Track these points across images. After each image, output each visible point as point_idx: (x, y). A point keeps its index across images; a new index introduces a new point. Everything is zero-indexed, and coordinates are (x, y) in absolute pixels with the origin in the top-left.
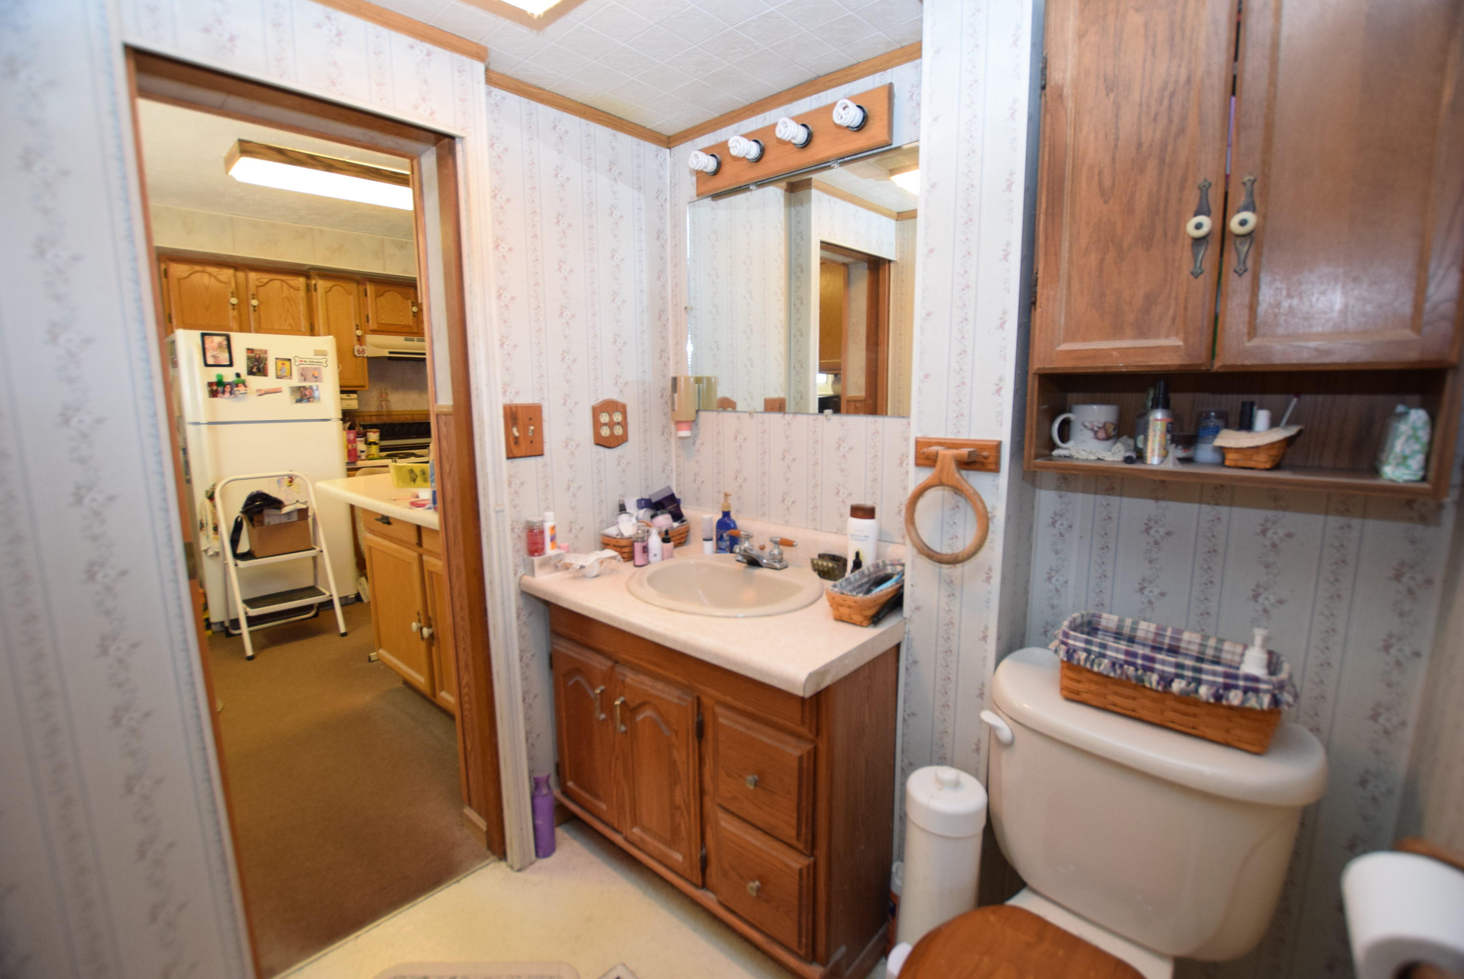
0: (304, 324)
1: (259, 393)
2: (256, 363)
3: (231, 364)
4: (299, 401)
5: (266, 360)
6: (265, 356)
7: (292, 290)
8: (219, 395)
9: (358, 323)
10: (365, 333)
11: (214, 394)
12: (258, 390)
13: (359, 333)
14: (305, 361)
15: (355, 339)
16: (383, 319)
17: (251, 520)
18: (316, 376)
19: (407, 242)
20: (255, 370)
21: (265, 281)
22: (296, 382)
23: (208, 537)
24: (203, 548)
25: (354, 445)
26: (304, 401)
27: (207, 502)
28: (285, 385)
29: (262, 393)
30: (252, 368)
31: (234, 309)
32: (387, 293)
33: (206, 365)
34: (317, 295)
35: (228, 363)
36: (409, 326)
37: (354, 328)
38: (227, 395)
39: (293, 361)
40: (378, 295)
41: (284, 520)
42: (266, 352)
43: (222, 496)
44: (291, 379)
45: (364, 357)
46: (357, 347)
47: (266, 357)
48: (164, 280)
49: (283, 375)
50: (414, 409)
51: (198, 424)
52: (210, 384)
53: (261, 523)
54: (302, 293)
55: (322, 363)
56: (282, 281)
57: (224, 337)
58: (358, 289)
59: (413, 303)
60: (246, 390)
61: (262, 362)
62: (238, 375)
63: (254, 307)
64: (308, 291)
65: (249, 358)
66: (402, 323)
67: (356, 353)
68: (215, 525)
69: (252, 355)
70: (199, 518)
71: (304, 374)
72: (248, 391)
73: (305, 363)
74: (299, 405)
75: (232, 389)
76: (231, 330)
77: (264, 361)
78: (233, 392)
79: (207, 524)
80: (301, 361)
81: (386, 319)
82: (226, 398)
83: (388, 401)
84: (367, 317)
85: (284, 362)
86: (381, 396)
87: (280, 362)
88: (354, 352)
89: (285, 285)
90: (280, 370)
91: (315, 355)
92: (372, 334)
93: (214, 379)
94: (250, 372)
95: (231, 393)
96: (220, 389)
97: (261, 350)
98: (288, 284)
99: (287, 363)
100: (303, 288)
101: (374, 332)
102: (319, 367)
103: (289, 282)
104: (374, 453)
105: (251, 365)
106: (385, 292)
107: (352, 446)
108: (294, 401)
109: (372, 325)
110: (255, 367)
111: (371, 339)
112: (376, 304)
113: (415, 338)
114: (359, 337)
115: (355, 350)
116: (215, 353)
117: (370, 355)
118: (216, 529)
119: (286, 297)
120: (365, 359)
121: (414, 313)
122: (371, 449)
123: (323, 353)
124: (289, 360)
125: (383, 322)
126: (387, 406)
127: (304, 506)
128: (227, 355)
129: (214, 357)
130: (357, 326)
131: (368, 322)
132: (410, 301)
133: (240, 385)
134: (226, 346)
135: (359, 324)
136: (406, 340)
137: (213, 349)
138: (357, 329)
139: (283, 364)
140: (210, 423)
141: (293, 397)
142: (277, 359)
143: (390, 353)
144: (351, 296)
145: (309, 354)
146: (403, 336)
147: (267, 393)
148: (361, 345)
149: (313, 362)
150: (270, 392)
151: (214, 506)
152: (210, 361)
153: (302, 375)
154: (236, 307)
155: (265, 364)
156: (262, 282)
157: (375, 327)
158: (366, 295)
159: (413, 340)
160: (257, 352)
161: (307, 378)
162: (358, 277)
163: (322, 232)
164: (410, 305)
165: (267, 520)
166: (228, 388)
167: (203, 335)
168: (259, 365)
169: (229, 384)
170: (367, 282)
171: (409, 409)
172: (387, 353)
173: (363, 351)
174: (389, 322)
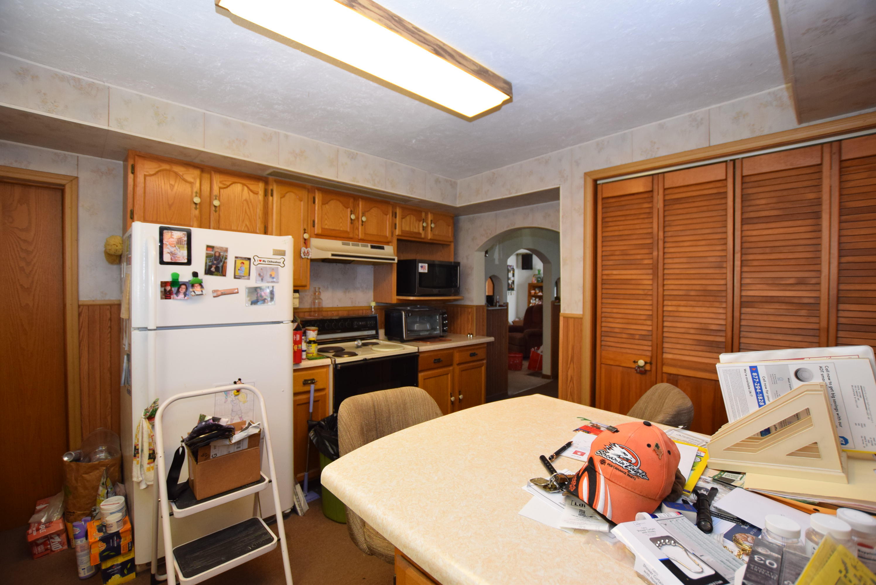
0: (259, 225)
1: (215, 295)
2: (215, 262)
3: (189, 262)
4: (254, 303)
5: (226, 258)
6: (226, 254)
7: (251, 194)
8: (172, 296)
9: (305, 227)
10: (311, 237)
11: (166, 295)
12: (214, 291)
13: (306, 236)
14: (264, 261)
15: (302, 241)
16: (326, 224)
17: (195, 455)
18: (273, 276)
19: (357, 154)
20: (213, 269)
21: (228, 183)
22: (253, 282)
23: (142, 466)
24: (135, 479)
25: (300, 346)
26: (259, 303)
27: (146, 424)
28: (242, 285)
29: (218, 294)
30: (210, 267)
31: (196, 208)
32: (331, 202)
33: (162, 262)
34: (273, 200)
35: (186, 261)
36: (346, 232)
37: (302, 231)
38: (181, 296)
39: (252, 260)
40: (324, 203)
41: (233, 450)
42: (226, 250)
43: (162, 417)
44: (249, 279)
45: (308, 259)
46: (303, 249)
47: (227, 256)
48: (131, 176)
49: (242, 275)
50: (339, 306)
51: (146, 329)
52: (164, 284)
53: (207, 456)
54: (261, 197)
55: (280, 263)
56: (244, 185)
57: (185, 233)
58: (308, 195)
59: (351, 211)
60: (202, 291)
61: (221, 261)
62: (195, 274)
63: (215, 207)
64: (266, 196)
65: (208, 256)
66: (341, 229)
67: (302, 255)
68: (151, 452)
69: (213, 253)
70: (134, 442)
71: (262, 274)
72: (204, 293)
73: (264, 263)
74: (254, 307)
75: (187, 289)
76: (192, 227)
77: (223, 260)
78: (187, 293)
79: (142, 450)
80: (260, 261)
81: (329, 224)
82: (180, 300)
83: (321, 299)
84: (314, 222)
85: (244, 261)
86: (315, 294)
87: (239, 262)
88: (301, 253)
89: (246, 188)
90: (239, 270)
91: (274, 255)
92: (316, 238)
93: (169, 279)
94: (208, 272)
95: (185, 294)
96: (174, 290)
97: (221, 248)
98: (248, 187)
99: (247, 263)
100: (261, 193)
101: (318, 236)
102: (278, 268)
103: (249, 186)
104: (313, 352)
105: (210, 264)
106: (330, 200)
107: (298, 347)
108: (250, 303)
109: (317, 230)
110: (214, 266)
111: (315, 242)
112: (322, 210)
113: (351, 243)
114: (305, 240)
115: (302, 252)
116: (173, 249)
117: (314, 257)
118: (152, 456)
119: (246, 200)
120: (309, 261)
121: (351, 219)
122: (311, 347)
123: (282, 253)
124: (249, 259)
125: (326, 227)
126: (319, 303)
127: (256, 431)
128: (185, 252)
129: (172, 254)
130: (305, 230)
131: (314, 226)
132: (349, 210)
133: (196, 285)
134: (186, 242)
135: (306, 229)
136: (343, 244)
137: (170, 244)
138: (305, 233)
139: (243, 263)
140: (159, 328)
141: (249, 298)
142: (236, 257)
143: (333, 255)
144: (302, 203)
145: (268, 254)
146: (340, 240)
147: (223, 294)
148: (306, 248)
149: (272, 262)
150: (226, 293)
151: (153, 426)
152: (167, 258)
153: (260, 275)
154: (198, 206)
155: (225, 263)
156: (224, 184)
157: (320, 232)
158: (314, 202)
159: (349, 245)
160: (216, 250)
161: (264, 279)
162: (309, 185)
163: (287, 136)
164: (349, 213)
165: (213, 452)
166: (183, 289)
167: (162, 231)
168: (219, 263)
169: (184, 284)
170: (316, 191)
171: (335, 306)
172: (330, 255)
173: (308, 253)
174: (331, 228)
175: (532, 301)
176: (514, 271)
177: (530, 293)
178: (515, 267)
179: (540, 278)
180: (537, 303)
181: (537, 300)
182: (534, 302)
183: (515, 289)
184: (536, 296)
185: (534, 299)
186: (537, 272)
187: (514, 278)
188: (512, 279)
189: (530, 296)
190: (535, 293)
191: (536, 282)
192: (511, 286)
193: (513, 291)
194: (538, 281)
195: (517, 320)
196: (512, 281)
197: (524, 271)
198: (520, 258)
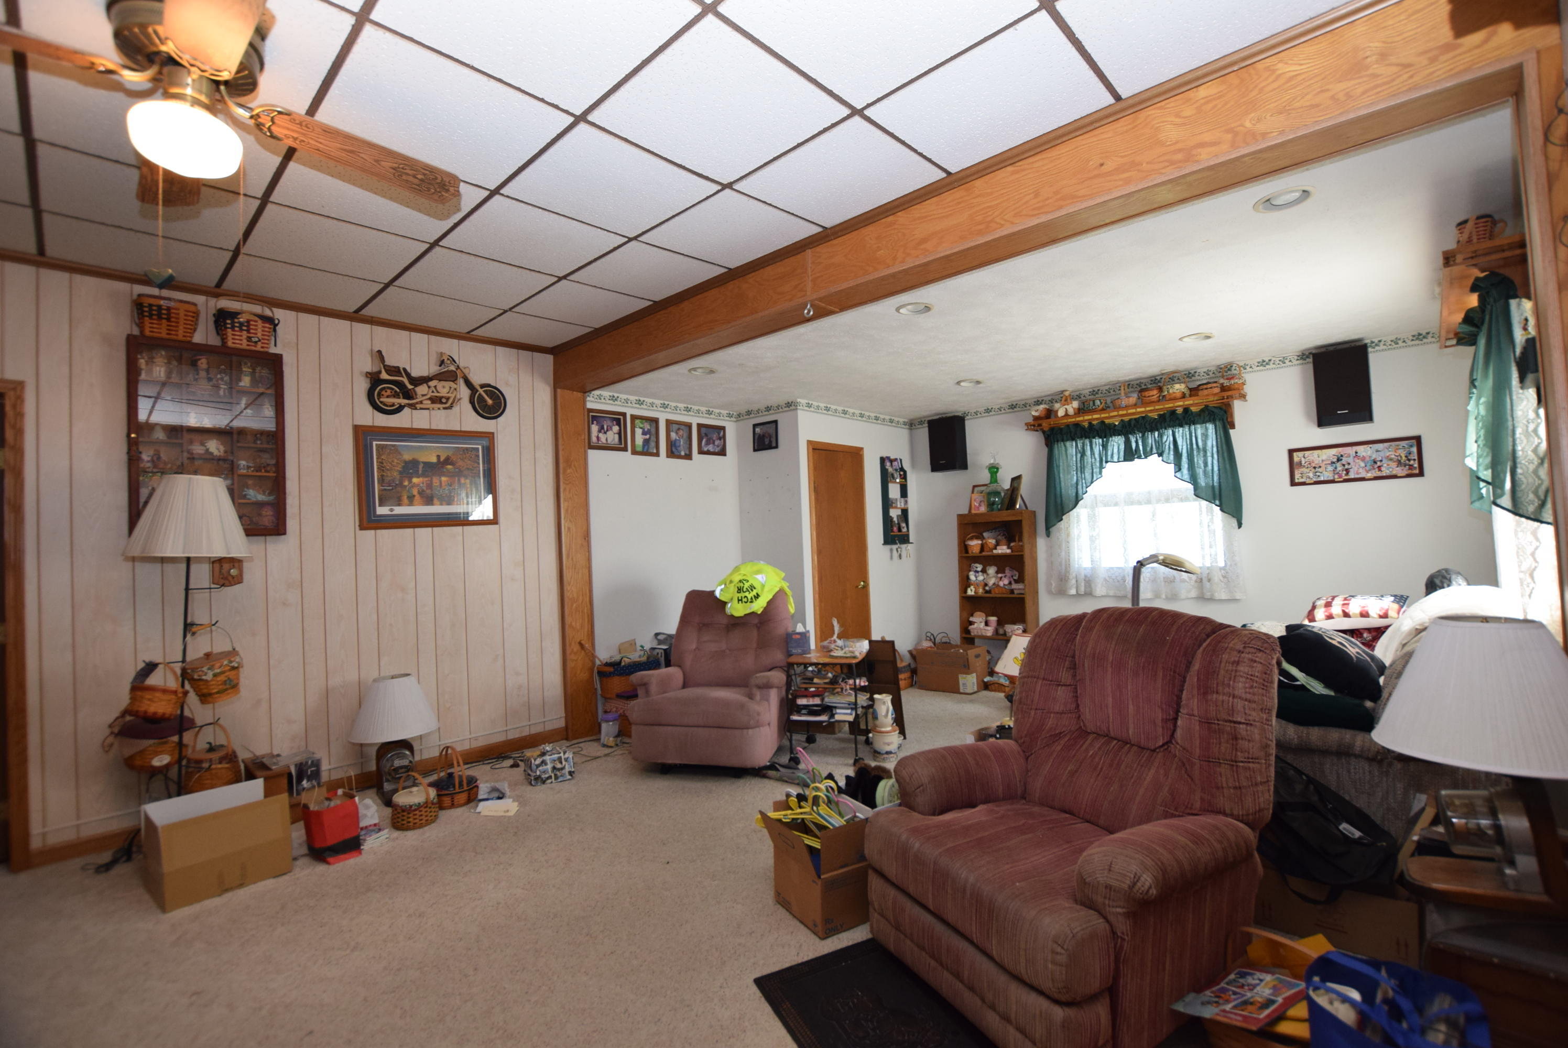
175: (972, 577)
176: (904, 477)
177: (964, 549)
178: (906, 466)
179: (997, 493)
180: (991, 582)
181: (992, 570)
182: (981, 578)
183: (912, 538)
184: (986, 560)
185: (979, 567)
186: (985, 477)
187: (906, 502)
188: (900, 504)
189: (967, 559)
190: (982, 548)
191: (983, 509)
192: (900, 530)
193: (904, 546)
194: (991, 505)
195: (926, 644)
196: (899, 512)
197: (939, 475)
198: (923, 434)
